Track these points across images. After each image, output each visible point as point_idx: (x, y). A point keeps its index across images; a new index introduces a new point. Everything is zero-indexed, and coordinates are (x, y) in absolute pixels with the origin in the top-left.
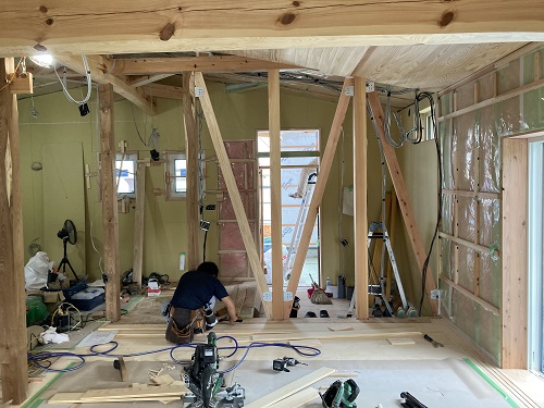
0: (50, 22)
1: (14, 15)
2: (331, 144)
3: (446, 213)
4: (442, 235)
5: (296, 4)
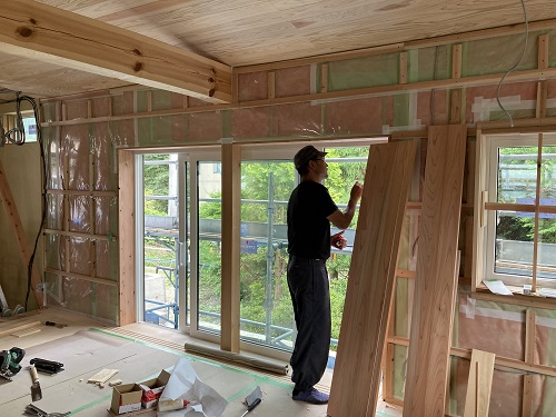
4: (47, 231)
5: (33, 21)
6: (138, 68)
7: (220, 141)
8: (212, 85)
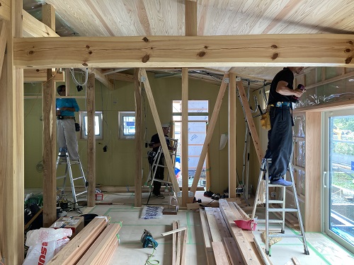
0: (91, 53)
1: (73, 49)
2: (216, 109)
5: (206, 47)
6: (275, 56)
8: (349, 54)
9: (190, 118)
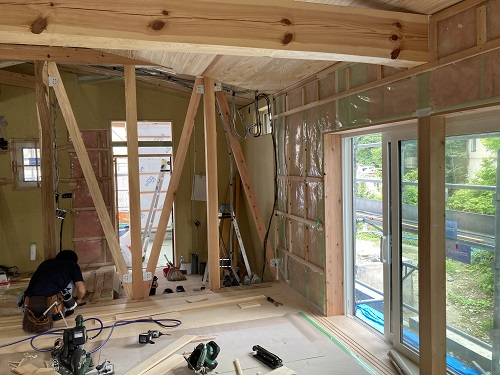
2: (185, 136)
3: (282, 194)
4: (278, 212)
5: (165, 13)
6: (287, 40)
7: (416, 114)
8: (396, 44)
9: (142, 150)
